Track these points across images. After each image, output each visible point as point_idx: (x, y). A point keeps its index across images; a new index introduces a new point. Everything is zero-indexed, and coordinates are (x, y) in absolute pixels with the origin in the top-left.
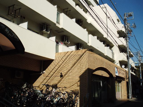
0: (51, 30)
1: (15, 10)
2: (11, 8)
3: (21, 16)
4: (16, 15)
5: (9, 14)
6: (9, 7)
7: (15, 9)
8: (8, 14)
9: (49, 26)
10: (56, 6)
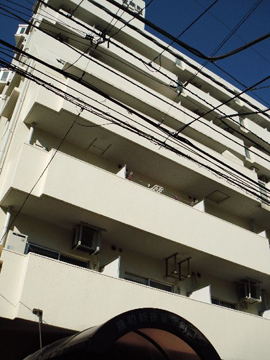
0: (264, 293)
1: (180, 264)
2: (171, 261)
3: (193, 274)
4: (182, 273)
5: (169, 274)
6: (167, 259)
7: (178, 261)
8: (167, 276)
9: (257, 285)
10: (263, 234)
